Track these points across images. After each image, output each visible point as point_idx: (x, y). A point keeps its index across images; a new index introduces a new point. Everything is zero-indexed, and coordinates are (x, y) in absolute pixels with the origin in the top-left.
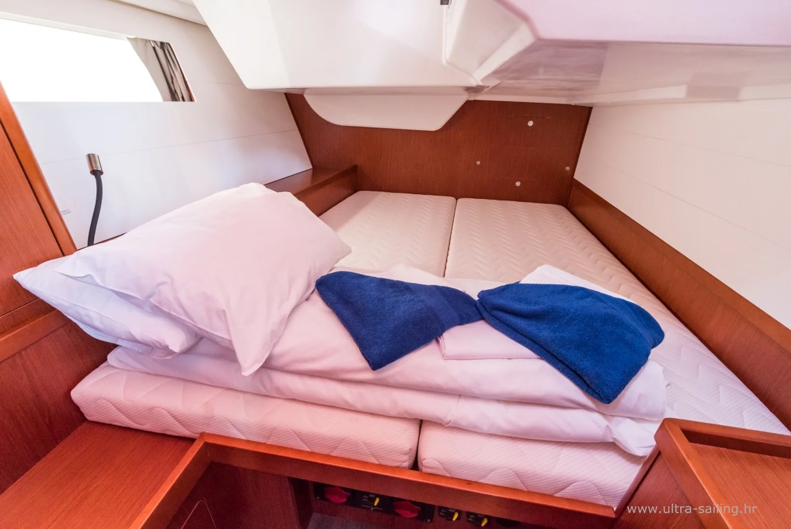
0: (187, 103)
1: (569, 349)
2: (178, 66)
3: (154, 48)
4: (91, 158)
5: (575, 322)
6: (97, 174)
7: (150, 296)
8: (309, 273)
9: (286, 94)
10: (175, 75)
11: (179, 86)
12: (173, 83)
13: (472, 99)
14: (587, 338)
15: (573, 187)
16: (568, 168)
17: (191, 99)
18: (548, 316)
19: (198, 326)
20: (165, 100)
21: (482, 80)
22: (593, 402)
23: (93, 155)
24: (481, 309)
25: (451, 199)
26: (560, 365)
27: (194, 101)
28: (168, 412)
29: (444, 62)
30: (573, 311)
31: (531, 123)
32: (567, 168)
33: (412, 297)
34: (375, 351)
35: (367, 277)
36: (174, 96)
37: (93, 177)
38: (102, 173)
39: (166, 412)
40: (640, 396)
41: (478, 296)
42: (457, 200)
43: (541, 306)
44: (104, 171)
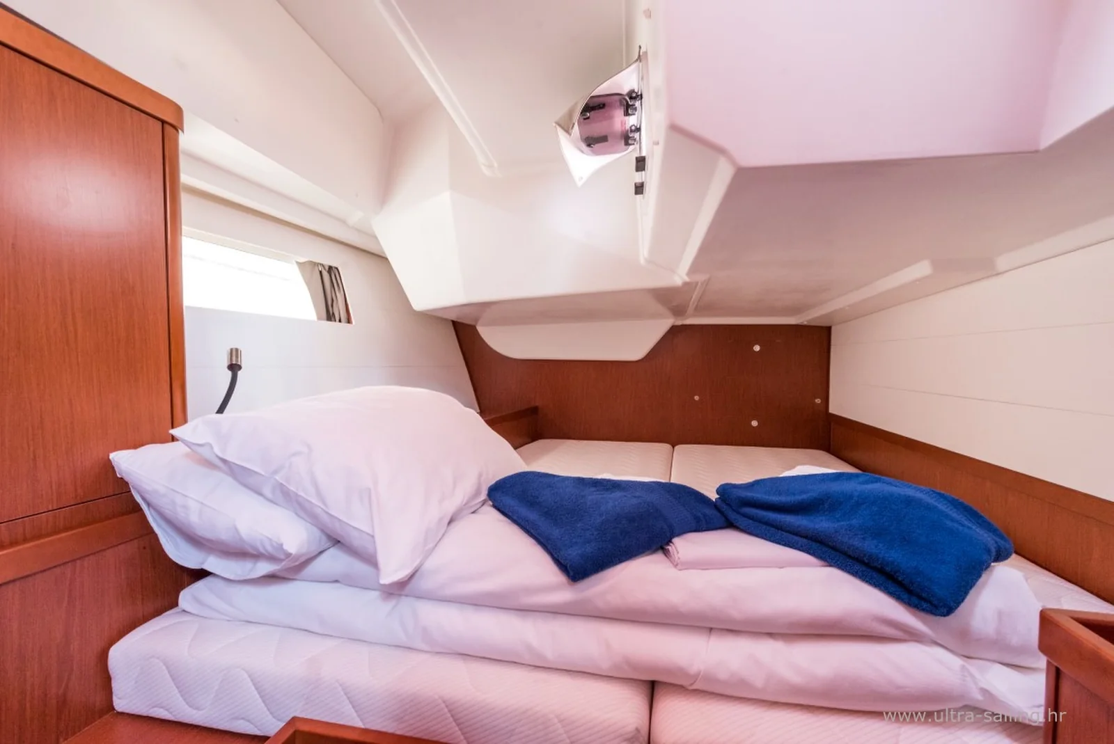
0: (344, 325)
1: (864, 539)
2: (341, 286)
3: (321, 272)
4: (234, 353)
5: (864, 506)
6: (234, 368)
7: (276, 472)
8: (480, 476)
9: (455, 323)
10: (336, 297)
11: (339, 309)
12: (332, 306)
13: (679, 323)
14: (887, 524)
15: (832, 424)
16: (818, 401)
17: (349, 321)
18: (823, 504)
19: (330, 512)
20: (319, 318)
21: (689, 274)
22: (925, 623)
23: (237, 350)
24: (724, 508)
25: (666, 447)
26: (857, 567)
27: (352, 323)
28: (250, 676)
29: (642, 261)
30: (856, 494)
31: (757, 348)
32: (816, 401)
33: (624, 494)
34: (573, 554)
35: (559, 476)
36: (330, 317)
37: (229, 373)
38: (240, 367)
39: (246, 676)
40: (1000, 614)
41: (718, 492)
42: (673, 447)
43: (809, 495)
44: (243, 366)
